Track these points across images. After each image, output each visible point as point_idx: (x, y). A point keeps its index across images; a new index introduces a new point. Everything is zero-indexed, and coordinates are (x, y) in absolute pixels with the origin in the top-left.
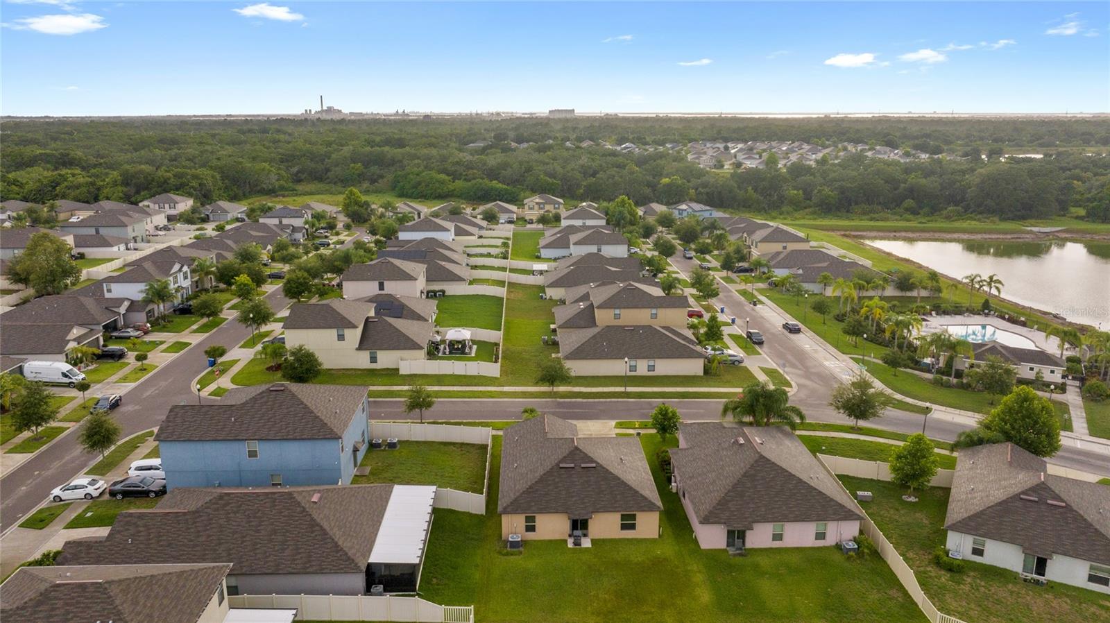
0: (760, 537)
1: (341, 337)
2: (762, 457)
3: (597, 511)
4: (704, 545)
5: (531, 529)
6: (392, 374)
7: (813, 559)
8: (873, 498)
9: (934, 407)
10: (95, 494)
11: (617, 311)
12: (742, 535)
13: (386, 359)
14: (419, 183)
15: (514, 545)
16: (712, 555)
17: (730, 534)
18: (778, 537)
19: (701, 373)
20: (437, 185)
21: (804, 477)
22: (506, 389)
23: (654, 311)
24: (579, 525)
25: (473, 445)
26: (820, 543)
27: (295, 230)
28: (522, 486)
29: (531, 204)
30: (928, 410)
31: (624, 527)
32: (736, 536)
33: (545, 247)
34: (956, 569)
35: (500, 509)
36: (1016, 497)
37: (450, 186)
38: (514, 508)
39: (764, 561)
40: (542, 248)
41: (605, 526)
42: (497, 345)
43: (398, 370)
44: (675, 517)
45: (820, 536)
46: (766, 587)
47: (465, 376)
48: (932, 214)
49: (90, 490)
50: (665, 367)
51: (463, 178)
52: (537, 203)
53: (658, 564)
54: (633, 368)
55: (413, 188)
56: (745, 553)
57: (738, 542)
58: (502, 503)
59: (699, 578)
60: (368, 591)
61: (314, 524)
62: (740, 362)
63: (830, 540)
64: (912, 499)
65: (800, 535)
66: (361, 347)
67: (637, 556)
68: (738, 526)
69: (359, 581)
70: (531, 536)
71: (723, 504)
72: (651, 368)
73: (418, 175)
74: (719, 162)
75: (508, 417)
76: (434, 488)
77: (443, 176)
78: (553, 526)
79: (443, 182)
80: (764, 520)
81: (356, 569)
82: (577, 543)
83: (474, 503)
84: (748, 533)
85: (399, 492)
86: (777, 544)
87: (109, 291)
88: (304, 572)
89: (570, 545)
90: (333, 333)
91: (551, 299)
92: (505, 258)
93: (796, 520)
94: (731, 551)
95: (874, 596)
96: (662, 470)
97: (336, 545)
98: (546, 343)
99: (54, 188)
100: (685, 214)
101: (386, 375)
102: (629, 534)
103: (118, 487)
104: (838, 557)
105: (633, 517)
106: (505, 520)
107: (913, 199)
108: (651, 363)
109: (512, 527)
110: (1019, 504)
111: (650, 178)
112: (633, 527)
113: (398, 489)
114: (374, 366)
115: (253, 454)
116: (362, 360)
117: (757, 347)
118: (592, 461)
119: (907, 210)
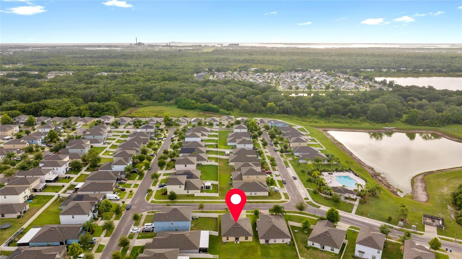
0: (271, 241)
1: (180, 187)
2: (274, 225)
3: (240, 236)
4: (261, 243)
5: (228, 239)
6: (192, 196)
7: (282, 246)
8: (298, 232)
9: (322, 206)
10: (139, 231)
11: (248, 176)
12: (268, 241)
13: (191, 192)
14: (185, 104)
15: (224, 243)
16: (263, 245)
17: (266, 241)
18: (275, 241)
19: (268, 195)
20: (191, 105)
21: (281, 229)
22: (221, 200)
23: (257, 176)
24: (237, 239)
25: (214, 218)
26: (283, 243)
27: (152, 133)
28: (226, 231)
29: (224, 119)
30: (319, 207)
31: (246, 239)
32: (267, 241)
33: (229, 142)
34: (308, 248)
35: (222, 236)
36: (321, 234)
37: (196, 105)
38: (224, 236)
39: (271, 246)
40: (228, 142)
41: (242, 239)
42: (217, 185)
43: (194, 195)
44: (256, 236)
45: (283, 241)
46: (271, 251)
47: (210, 197)
48: (357, 118)
49: (138, 230)
50: (259, 194)
51: (200, 101)
52: (226, 119)
53: (252, 247)
54: (251, 194)
55: (183, 105)
56: (268, 244)
57: (267, 242)
58: (222, 234)
59: (259, 250)
60: (199, 252)
61: (189, 240)
62: (278, 191)
63: (285, 242)
64: (306, 232)
65: (279, 241)
66: (185, 189)
67: (248, 245)
68: (267, 240)
69: (198, 251)
70: (228, 241)
71: (265, 235)
72: (256, 194)
73: (184, 100)
74: (291, 87)
75: (222, 210)
76: (209, 231)
77: (193, 101)
78: (232, 239)
79: (193, 104)
80: (272, 238)
81: (198, 249)
82: (237, 242)
83: (216, 234)
84: (269, 241)
85: (202, 232)
86: (275, 243)
87: (113, 167)
88: (189, 249)
89: (235, 243)
90: (179, 186)
91: (231, 165)
92: (217, 147)
93: (278, 238)
94: (266, 244)
95: (291, 253)
96: (254, 225)
97: (193, 244)
98: (230, 184)
99: (67, 111)
100: (273, 124)
101: (191, 196)
102: (246, 240)
103: (144, 230)
104: (286, 246)
105: (248, 237)
106: (223, 238)
107: (351, 113)
108: (256, 193)
109: (224, 239)
110: (322, 235)
111: (264, 100)
112: (247, 239)
113: (202, 231)
114: (188, 194)
115: (172, 224)
116: (185, 193)
117: (284, 185)
118: (240, 225)
119: (349, 117)
